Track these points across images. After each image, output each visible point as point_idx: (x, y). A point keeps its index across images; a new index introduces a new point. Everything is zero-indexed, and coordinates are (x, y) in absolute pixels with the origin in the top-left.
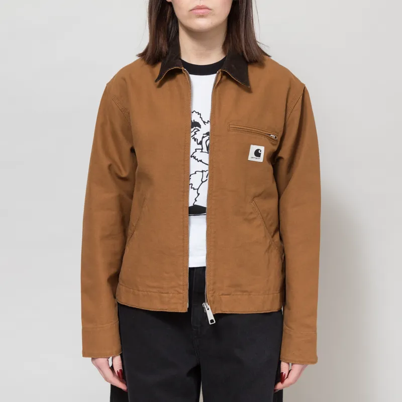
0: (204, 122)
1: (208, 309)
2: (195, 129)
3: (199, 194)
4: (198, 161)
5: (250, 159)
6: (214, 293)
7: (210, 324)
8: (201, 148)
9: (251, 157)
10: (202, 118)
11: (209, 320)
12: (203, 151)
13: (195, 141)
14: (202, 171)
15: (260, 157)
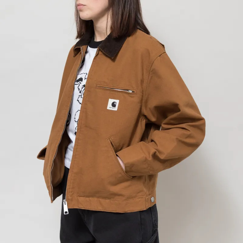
1: (65, 204)
2: (79, 83)
5: (108, 108)
6: (73, 194)
9: (109, 107)
11: (65, 211)
13: (79, 90)
15: (115, 107)
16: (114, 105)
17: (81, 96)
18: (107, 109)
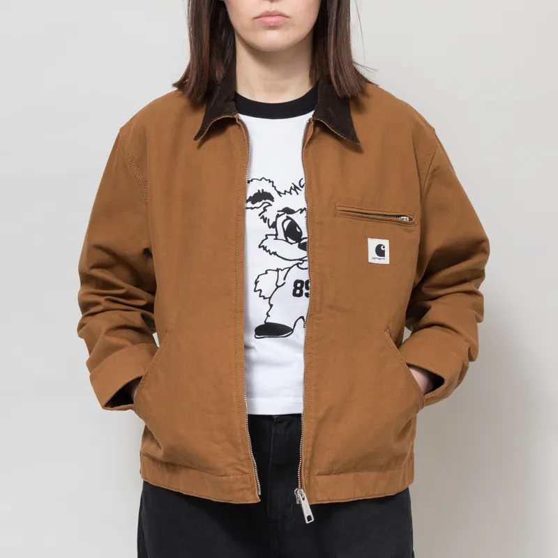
0: (279, 193)
1: (303, 499)
2: (263, 203)
3: (271, 306)
4: (271, 254)
7: (307, 522)
8: (275, 233)
9: (372, 257)
10: (275, 187)
11: (306, 516)
12: (278, 237)
13: (265, 222)
14: (278, 270)
15: (384, 256)
16: (380, 252)
17: (276, 235)
18: (369, 261)
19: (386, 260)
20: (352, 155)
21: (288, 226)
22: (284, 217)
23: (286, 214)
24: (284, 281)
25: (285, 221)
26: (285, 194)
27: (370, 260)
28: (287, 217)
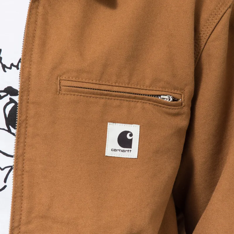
0: (4, 67)
19: (133, 153)
20: (104, 12)
21: (10, 112)
22: (7, 99)
23: (9, 96)
24: (4, 184)
25: (7, 104)
26: (10, 68)
27: (108, 153)
28: (10, 99)
